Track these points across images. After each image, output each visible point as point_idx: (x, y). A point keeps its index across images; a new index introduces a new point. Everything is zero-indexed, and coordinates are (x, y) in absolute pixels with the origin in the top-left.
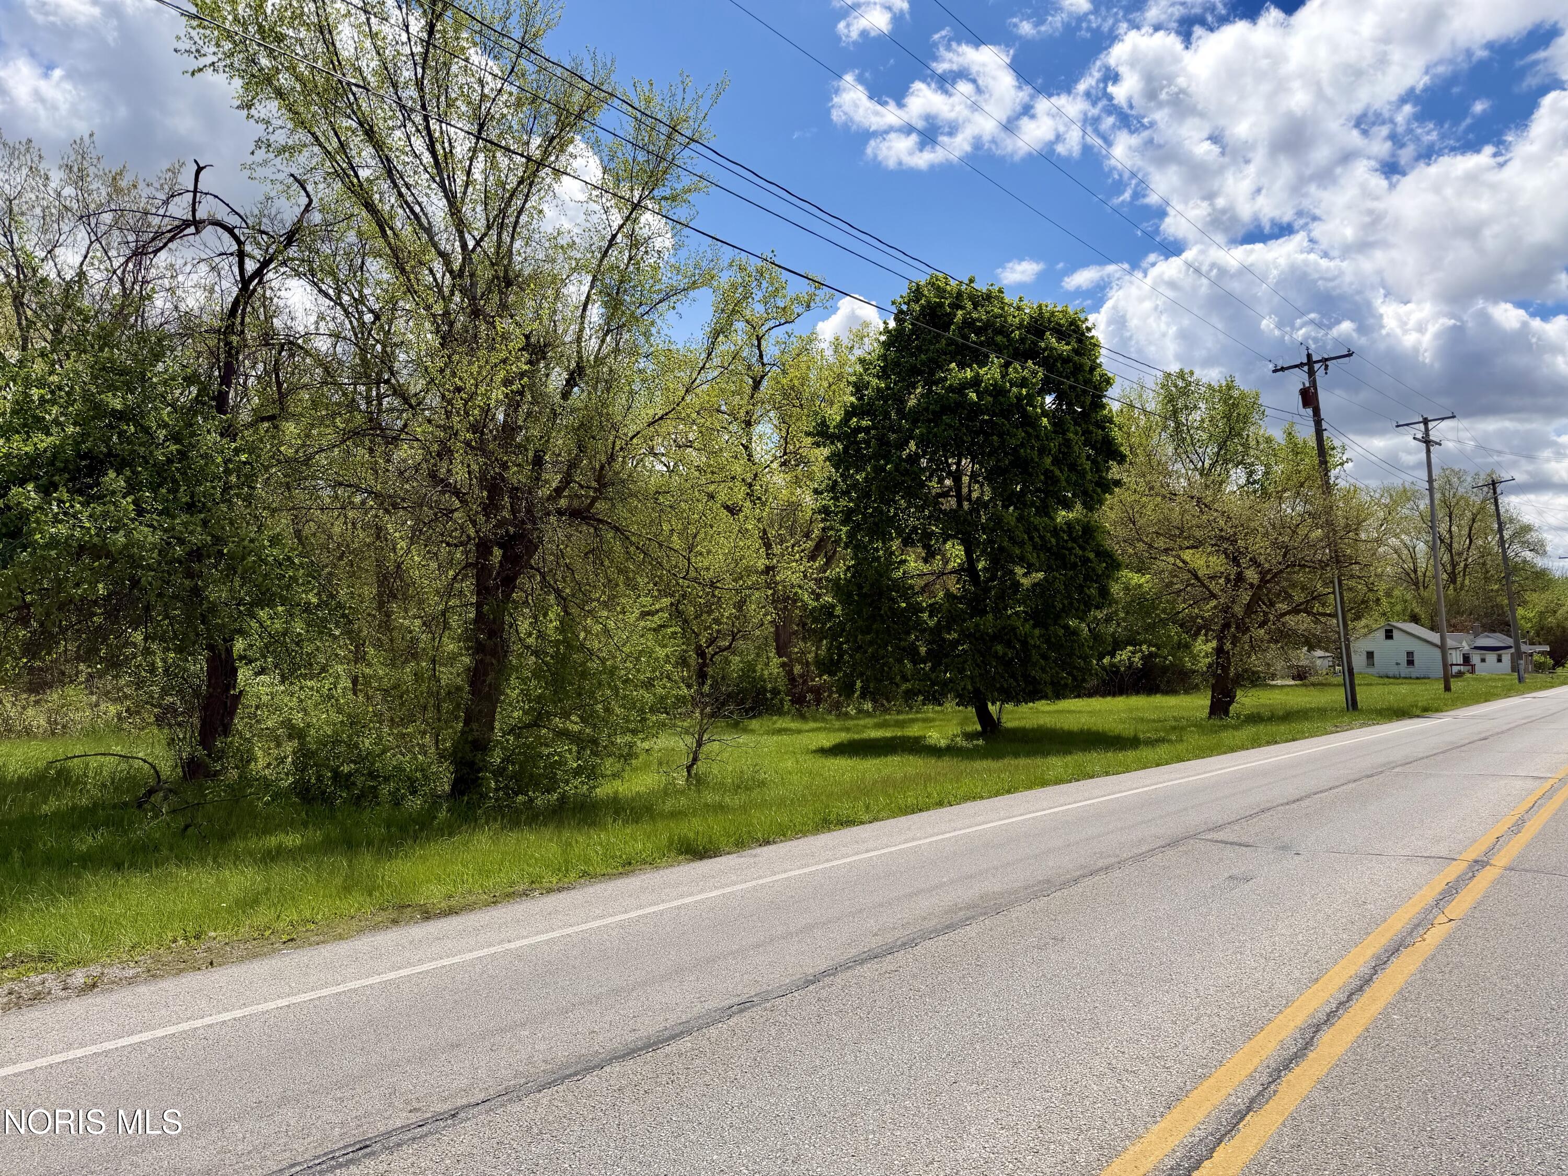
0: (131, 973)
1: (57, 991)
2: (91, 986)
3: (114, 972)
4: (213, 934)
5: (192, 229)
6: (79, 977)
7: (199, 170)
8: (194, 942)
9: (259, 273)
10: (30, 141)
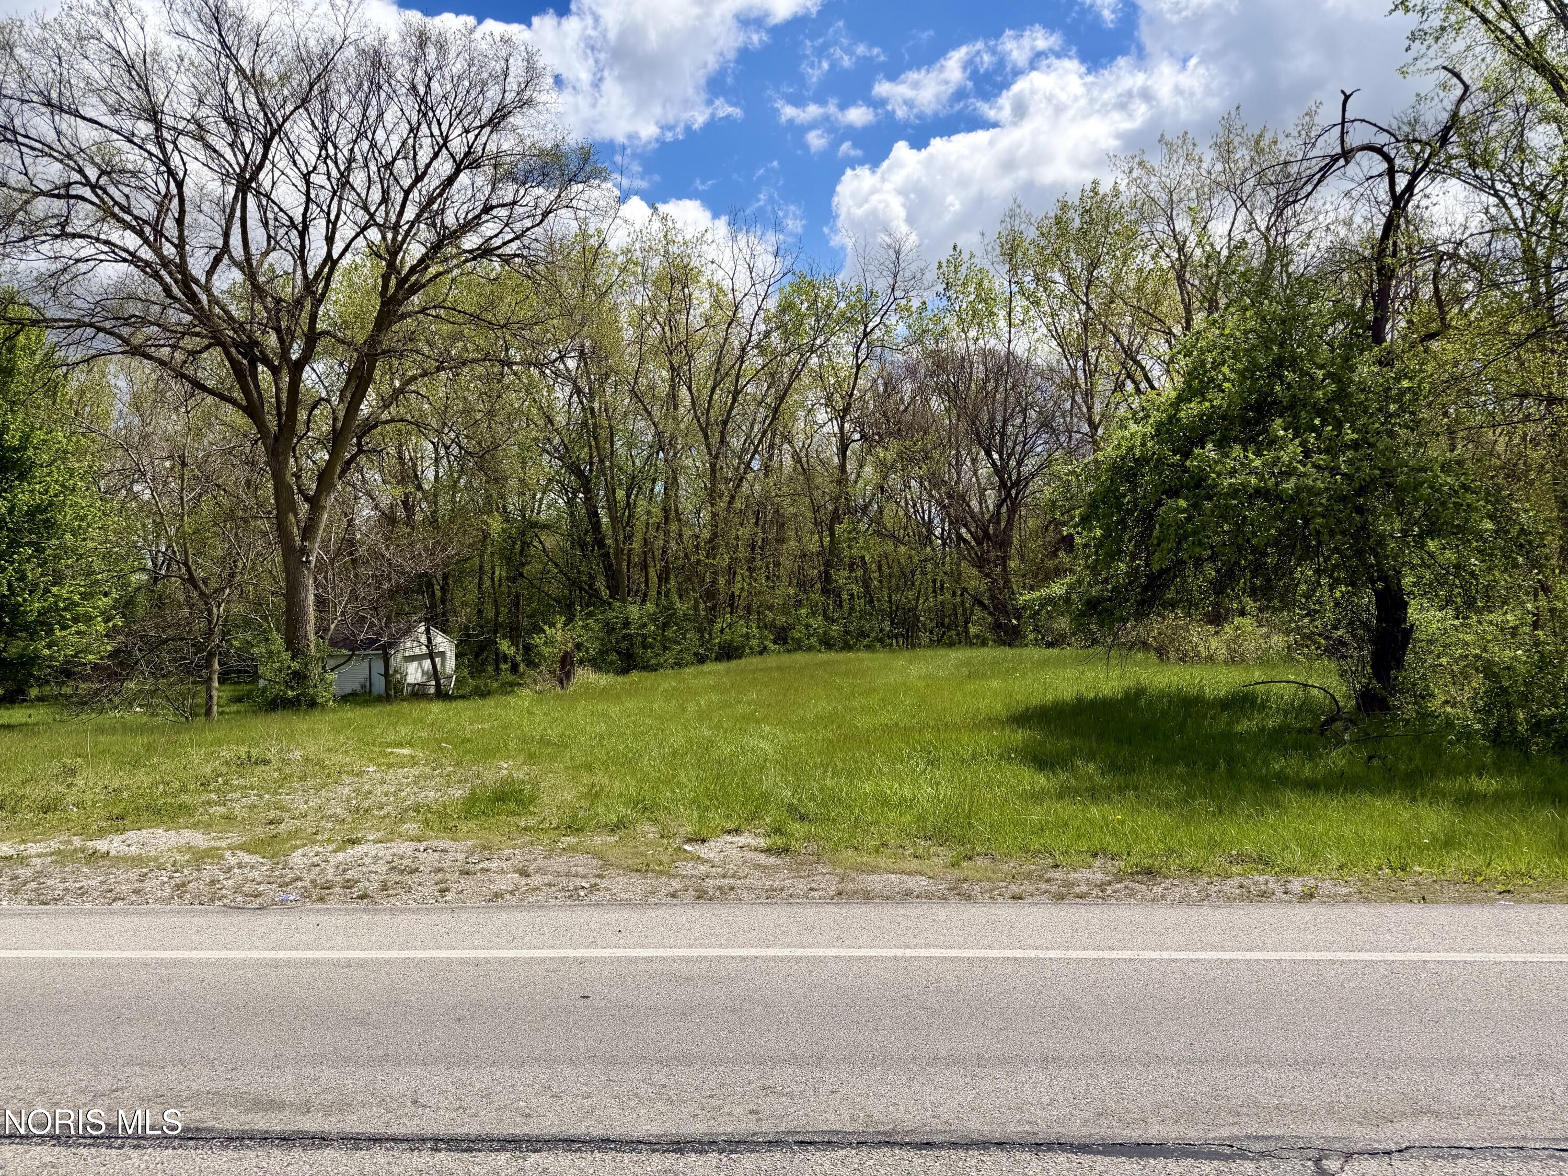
0: (1343, 891)
1: (1279, 892)
2: (1308, 896)
3: (1327, 886)
4: (1417, 868)
5: (1342, 162)
6: (1296, 885)
7: (1347, 98)
8: (1400, 873)
9: (1410, 187)
10: (1186, 133)
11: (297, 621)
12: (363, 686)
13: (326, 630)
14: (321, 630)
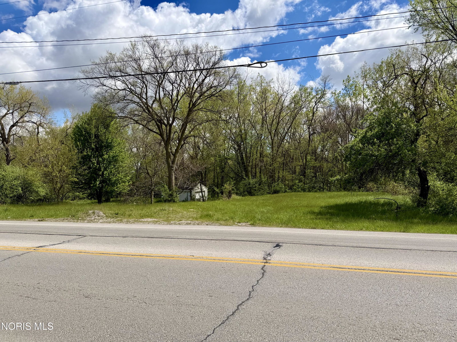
11: (171, 182)
12: (186, 199)
13: (177, 185)
14: (176, 185)
